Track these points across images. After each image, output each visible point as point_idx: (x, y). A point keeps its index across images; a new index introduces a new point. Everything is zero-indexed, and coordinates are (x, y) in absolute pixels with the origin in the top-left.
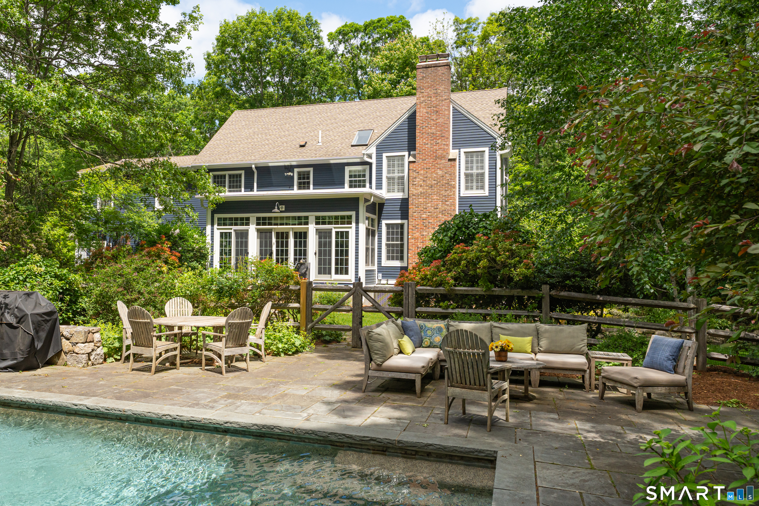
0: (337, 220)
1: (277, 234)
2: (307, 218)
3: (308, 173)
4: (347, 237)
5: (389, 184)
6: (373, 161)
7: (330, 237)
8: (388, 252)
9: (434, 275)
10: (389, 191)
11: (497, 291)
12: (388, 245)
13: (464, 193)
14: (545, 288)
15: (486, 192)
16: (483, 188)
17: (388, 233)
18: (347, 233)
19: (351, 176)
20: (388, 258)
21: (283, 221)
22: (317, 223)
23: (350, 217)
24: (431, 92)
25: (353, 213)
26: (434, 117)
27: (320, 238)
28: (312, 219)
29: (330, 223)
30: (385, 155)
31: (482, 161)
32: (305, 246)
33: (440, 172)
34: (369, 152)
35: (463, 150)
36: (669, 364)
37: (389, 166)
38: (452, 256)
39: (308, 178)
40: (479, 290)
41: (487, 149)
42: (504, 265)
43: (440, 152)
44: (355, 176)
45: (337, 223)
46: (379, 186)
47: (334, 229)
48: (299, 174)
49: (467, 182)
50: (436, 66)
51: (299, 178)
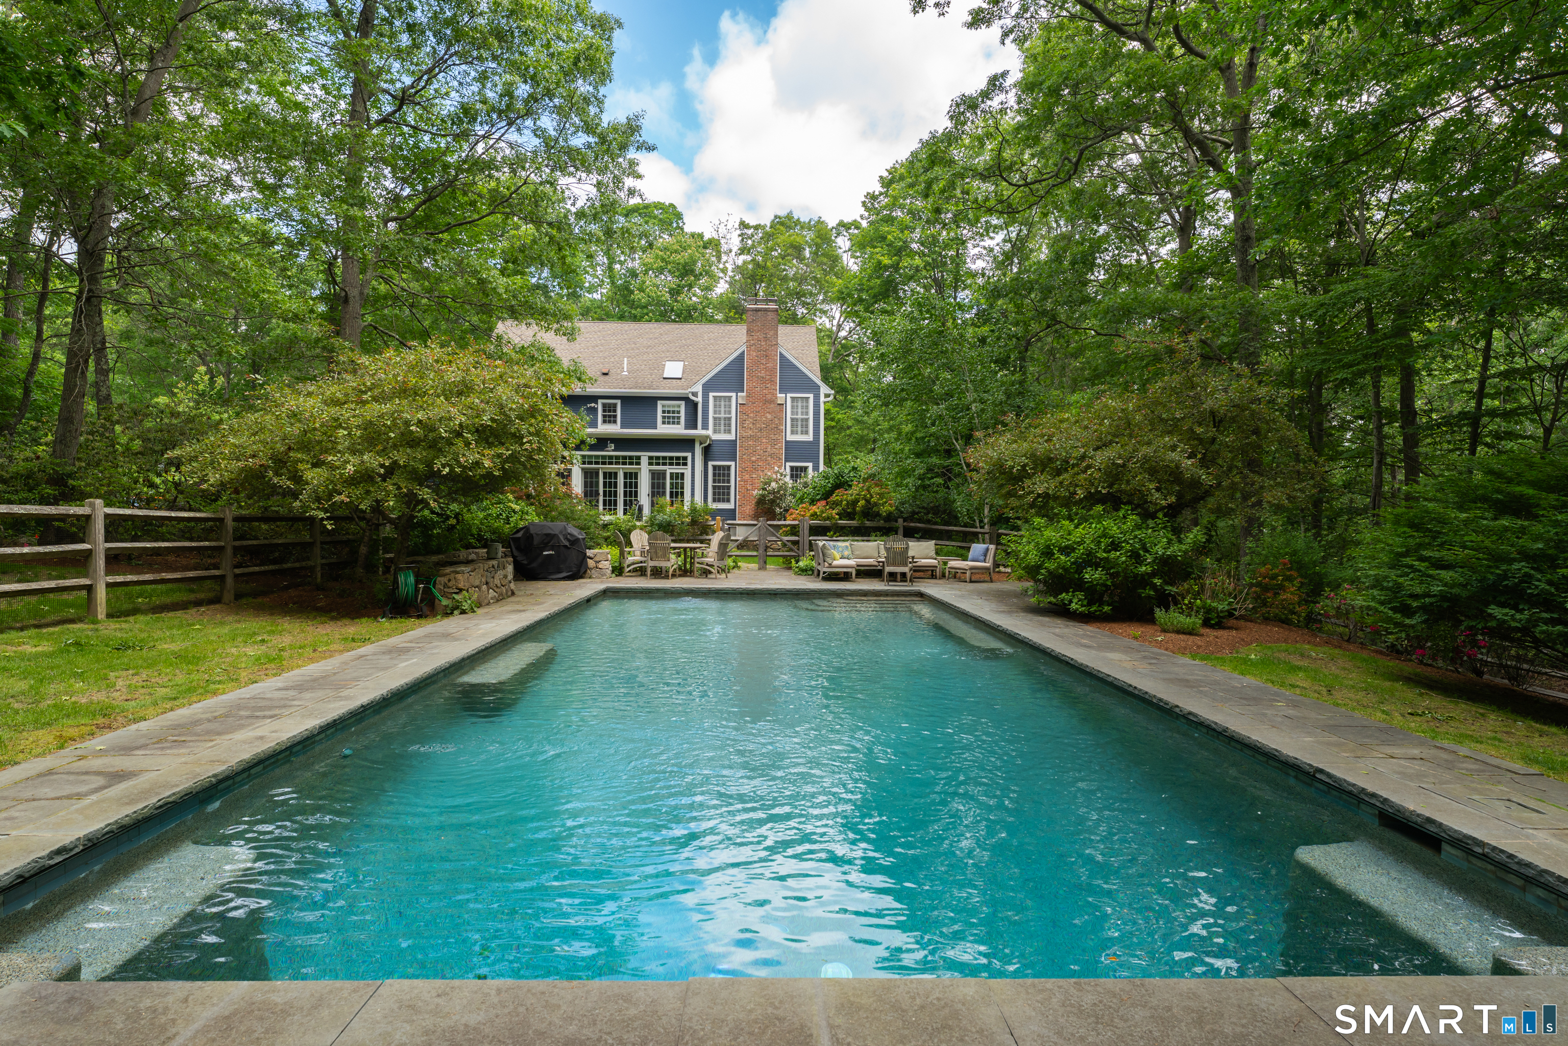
0: (672, 461)
1: (605, 474)
2: (639, 458)
3: (615, 405)
4: (682, 479)
5: (715, 425)
6: (699, 399)
7: (664, 478)
8: (714, 494)
9: (822, 512)
10: (715, 432)
11: (868, 523)
12: (714, 487)
13: (790, 437)
14: (900, 521)
15: (810, 437)
16: (807, 433)
17: (714, 475)
18: (683, 474)
19: (664, 412)
20: (714, 500)
21: (610, 460)
22: (650, 464)
23: (685, 458)
24: (760, 335)
25: (689, 455)
26: (764, 362)
27: (653, 478)
28: (644, 461)
29: (664, 464)
30: (711, 395)
31: (807, 407)
32: (636, 487)
33: (769, 416)
34: (694, 390)
35: (789, 395)
36: (982, 558)
37: (715, 406)
38: (834, 498)
39: (615, 411)
40: (854, 523)
41: (811, 396)
42: (876, 504)
43: (769, 397)
44: (669, 412)
45: (671, 464)
46: (705, 427)
47: (669, 470)
48: (604, 405)
49: (792, 426)
50: (766, 310)
51: (604, 411)
